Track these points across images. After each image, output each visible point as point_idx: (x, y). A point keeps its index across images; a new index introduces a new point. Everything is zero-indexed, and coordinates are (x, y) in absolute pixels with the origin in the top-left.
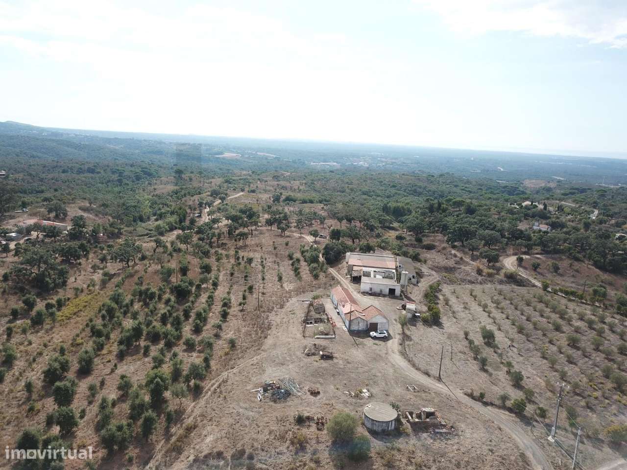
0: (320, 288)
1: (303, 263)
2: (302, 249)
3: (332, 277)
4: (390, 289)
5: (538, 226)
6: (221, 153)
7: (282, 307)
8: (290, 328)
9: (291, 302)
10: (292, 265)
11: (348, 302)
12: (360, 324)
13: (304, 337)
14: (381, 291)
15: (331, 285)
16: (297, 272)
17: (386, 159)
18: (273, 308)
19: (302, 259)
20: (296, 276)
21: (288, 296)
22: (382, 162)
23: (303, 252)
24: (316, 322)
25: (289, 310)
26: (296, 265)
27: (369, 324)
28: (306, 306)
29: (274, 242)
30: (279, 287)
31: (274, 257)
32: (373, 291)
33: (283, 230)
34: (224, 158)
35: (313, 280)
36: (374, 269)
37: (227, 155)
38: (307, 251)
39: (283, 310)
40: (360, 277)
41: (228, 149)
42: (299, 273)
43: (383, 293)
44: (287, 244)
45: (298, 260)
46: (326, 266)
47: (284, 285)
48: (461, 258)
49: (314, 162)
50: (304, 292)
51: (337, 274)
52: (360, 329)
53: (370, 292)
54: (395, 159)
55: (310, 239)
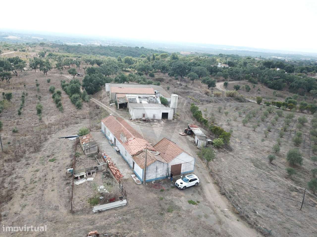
0: (85, 118)
1: (64, 96)
2: (63, 84)
3: (97, 106)
4: (163, 113)
5: (221, 65)
6: (7, 36)
7: (37, 150)
8: (46, 191)
9: (51, 140)
10: (53, 97)
11: (131, 136)
12: (159, 170)
13: (72, 212)
14: (154, 116)
15: (97, 115)
16: (58, 103)
17: (109, 42)
18: (24, 152)
19: (63, 92)
20: (58, 107)
21: (47, 131)
22: (108, 43)
23: (63, 87)
24: (89, 174)
25: (47, 153)
26: (57, 97)
27: (170, 167)
28: (71, 145)
29: (36, 80)
30: (38, 121)
31: (36, 92)
32: (146, 117)
33: (45, 71)
34: (8, 39)
35: (76, 110)
36: (137, 96)
37: (11, 37)
38: (67, 85)
39: (39, 155)
40: (126, 103)
41: (12, 34)
42: (60, 105)
43: (157, 118)
44: (49, 81)
45: (59, 93)
46: (87, 96)
47: (43, 118)
48: (186, 86)
49: (68, 43)
50: (67, 125)
51: (100, 102)
52: (159, 176)
53: (144, 119)
54: (114, 42)
55: (70, 77)
